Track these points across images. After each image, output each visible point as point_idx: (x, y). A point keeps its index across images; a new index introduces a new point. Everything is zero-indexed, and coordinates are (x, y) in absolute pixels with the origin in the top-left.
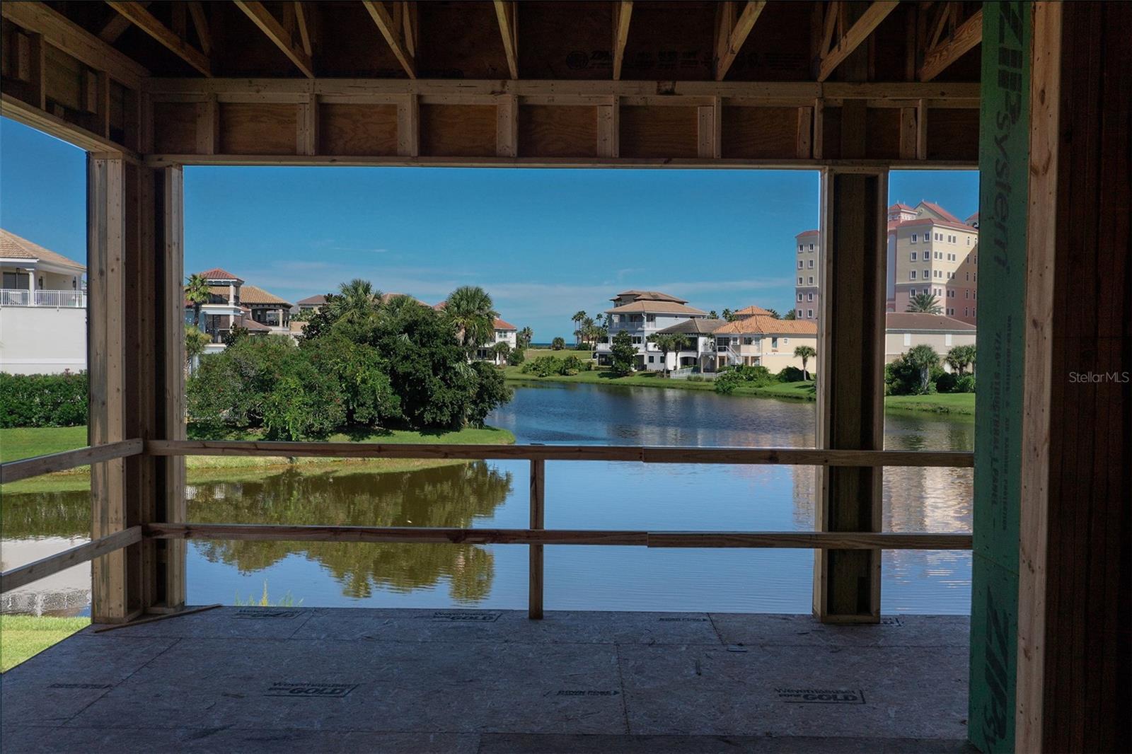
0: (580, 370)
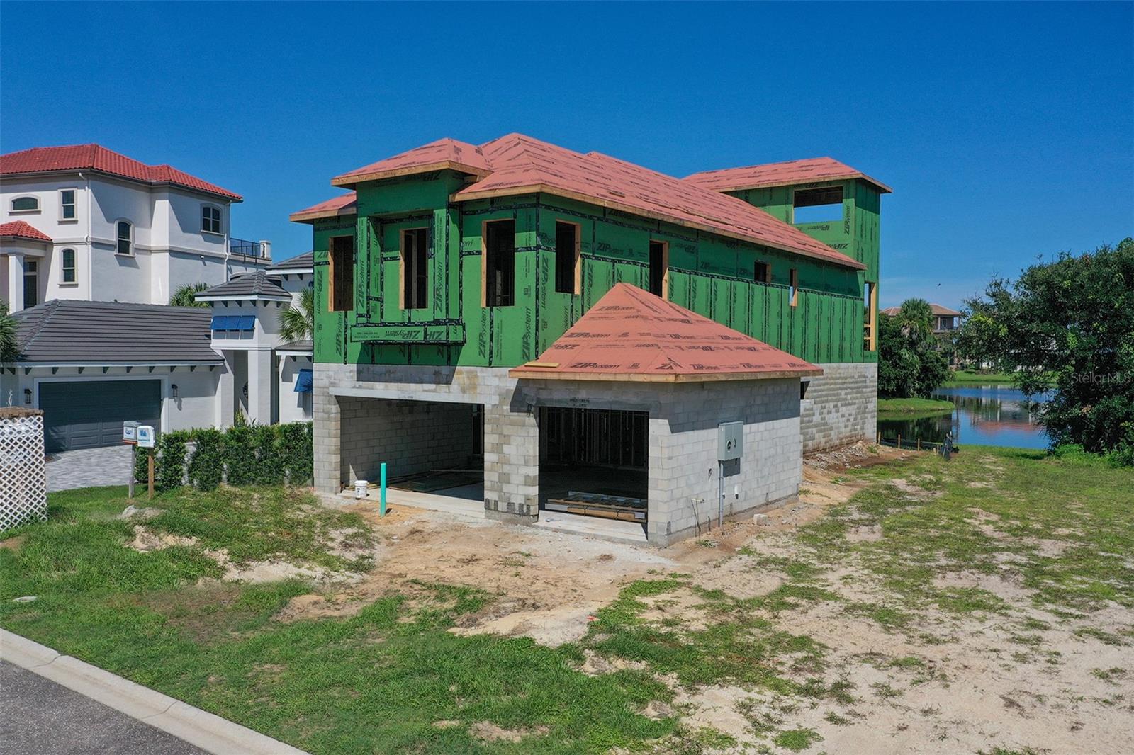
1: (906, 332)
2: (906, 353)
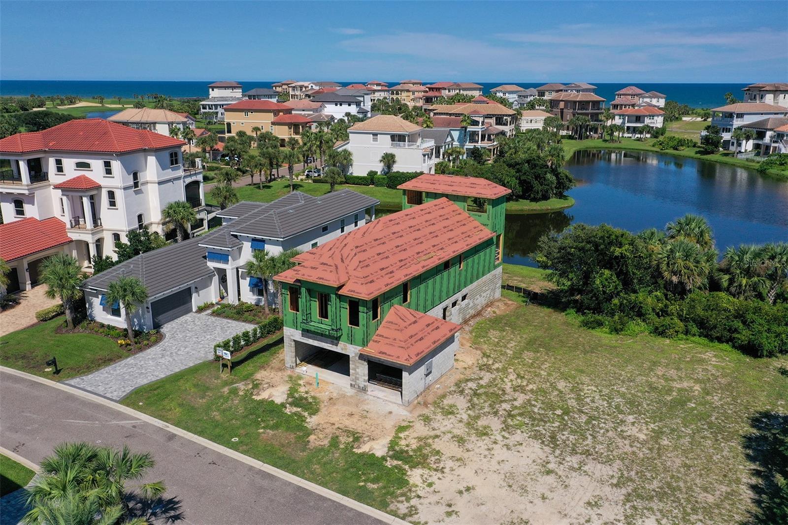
0: (688, 147)
1: (549, 164)
2: (549, 176)
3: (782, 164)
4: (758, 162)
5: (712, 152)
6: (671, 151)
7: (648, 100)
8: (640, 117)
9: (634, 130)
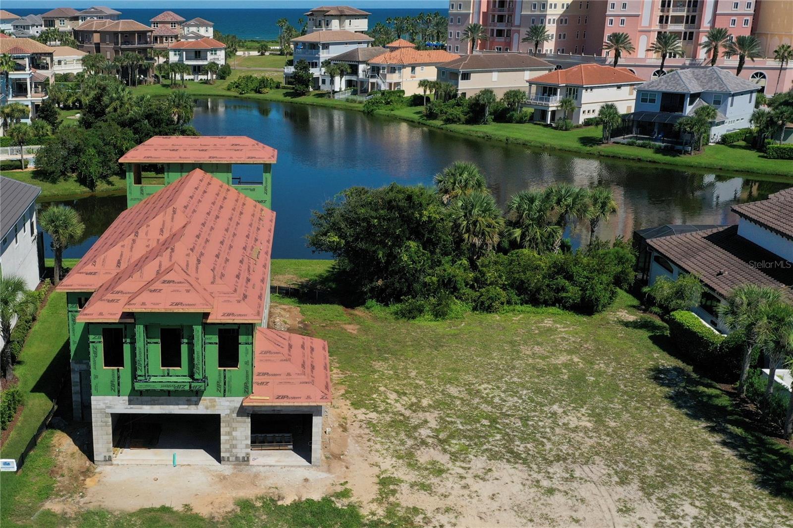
0: (271, 88)
1: (175, 118)
3: (388, 103)
4: (361, 102)
5: (303, 94)
6: (253, 95)
7: (194, 29)
8: (199, 52)
9: (197, 70)
